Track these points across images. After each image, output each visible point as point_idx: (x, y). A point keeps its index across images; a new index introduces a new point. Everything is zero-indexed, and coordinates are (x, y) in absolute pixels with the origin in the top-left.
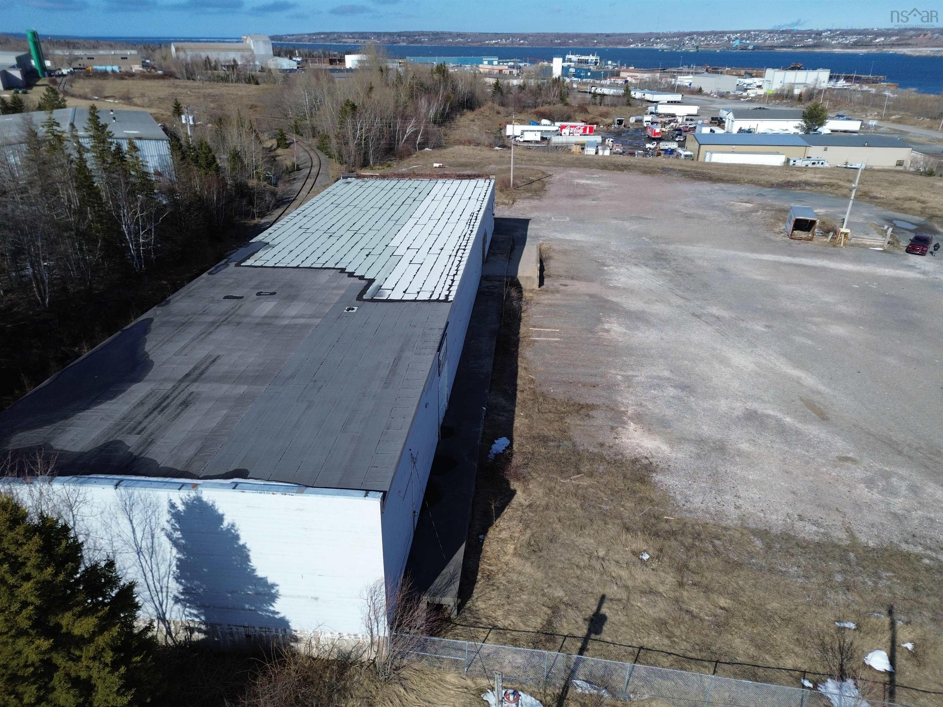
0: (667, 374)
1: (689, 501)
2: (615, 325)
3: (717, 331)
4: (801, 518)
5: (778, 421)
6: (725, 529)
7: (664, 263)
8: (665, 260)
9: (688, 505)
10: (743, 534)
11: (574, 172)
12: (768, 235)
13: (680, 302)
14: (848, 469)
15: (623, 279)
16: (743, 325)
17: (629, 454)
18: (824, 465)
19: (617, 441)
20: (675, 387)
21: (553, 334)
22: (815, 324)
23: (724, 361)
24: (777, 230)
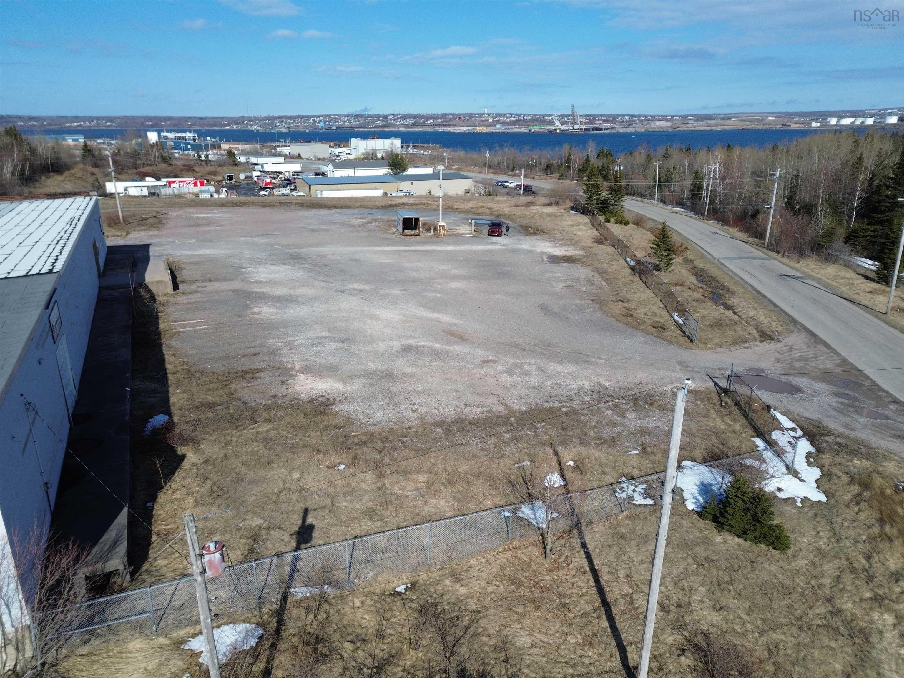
0: (325, 334)
1: (372, 417)
2: (265, 308)
3: (362, 298)
4: (467, 405)
5: (430, 348)
6: (409, 428)
7: (300, 261)
8: (302, 258)
9: (372, 420)
10: (425, 428)
11: (191, 210)
12: (384, 236)
13: (323, 284)
14: (492, 367)
15: (263, 275)
16: (382, 292)
17: (304, 397)
18: (473, 369)
19: (290, 390)
20: (336, 341)
21: (201, 324)
22: (439, 284)
23: (373, 317)
24: (391, 232)
